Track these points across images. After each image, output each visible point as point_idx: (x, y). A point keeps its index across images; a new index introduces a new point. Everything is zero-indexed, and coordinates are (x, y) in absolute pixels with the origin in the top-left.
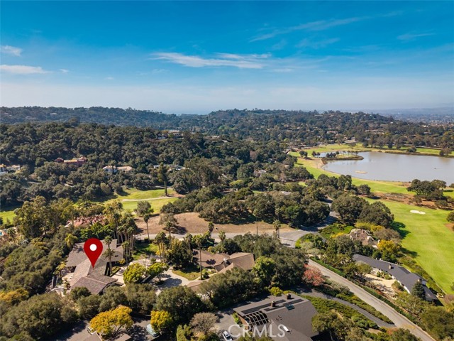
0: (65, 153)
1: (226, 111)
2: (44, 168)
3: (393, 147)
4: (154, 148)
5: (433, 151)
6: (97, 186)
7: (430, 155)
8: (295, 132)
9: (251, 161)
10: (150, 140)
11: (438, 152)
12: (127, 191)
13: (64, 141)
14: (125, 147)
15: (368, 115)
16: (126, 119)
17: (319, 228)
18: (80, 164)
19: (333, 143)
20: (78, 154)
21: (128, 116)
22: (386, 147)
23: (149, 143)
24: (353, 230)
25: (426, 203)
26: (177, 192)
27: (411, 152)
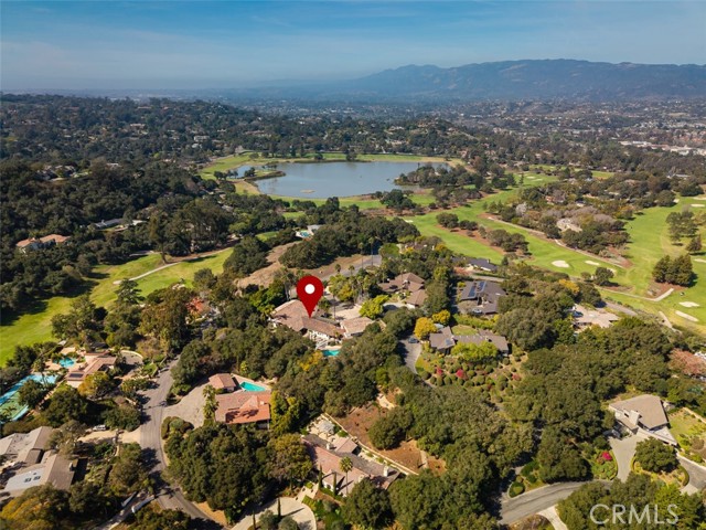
3: (297, 155)
22: (289, 155)
24: (399, 246)
25: (404, 212)
26: (173, 255)
27: (319, 159)
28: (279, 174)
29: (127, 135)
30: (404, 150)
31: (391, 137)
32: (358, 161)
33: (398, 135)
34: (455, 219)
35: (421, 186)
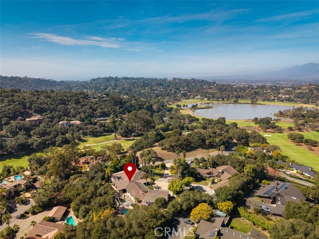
0: (22, 113)
1: (104, 78)
2: (12, 126)
3: (225, 100)
4: (91, 107)
5: (246, 101)
6: (64, 136)
7: (246, 103)
8: (161, 92)
9: (155, 112)
10: (85, 100)
11: (250, 102)
12: (84, 138)
13: (20, 104)
14: (69, 107)
15: (199, 80)
16: (25, 85)
17: (233, 149)
18: (40, 121)
19: (189, 99)
20: (34, 114)
21: (27, 83)
22: (221, 100)
23: (85, 103)
24: (249, 148)
25: (268, 130)
26: (122, 136)
27: (236, 102)
28: (209, 107)
29: (155, 90)
30: (289, 100)
31: (283, 94)
32: (257, 104)
33: (288, 93)
34: (302, 137)
35: (290, 117)
